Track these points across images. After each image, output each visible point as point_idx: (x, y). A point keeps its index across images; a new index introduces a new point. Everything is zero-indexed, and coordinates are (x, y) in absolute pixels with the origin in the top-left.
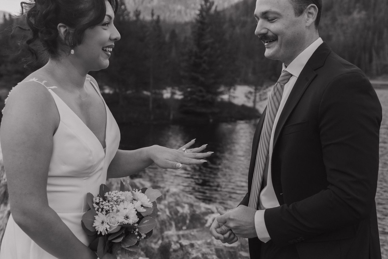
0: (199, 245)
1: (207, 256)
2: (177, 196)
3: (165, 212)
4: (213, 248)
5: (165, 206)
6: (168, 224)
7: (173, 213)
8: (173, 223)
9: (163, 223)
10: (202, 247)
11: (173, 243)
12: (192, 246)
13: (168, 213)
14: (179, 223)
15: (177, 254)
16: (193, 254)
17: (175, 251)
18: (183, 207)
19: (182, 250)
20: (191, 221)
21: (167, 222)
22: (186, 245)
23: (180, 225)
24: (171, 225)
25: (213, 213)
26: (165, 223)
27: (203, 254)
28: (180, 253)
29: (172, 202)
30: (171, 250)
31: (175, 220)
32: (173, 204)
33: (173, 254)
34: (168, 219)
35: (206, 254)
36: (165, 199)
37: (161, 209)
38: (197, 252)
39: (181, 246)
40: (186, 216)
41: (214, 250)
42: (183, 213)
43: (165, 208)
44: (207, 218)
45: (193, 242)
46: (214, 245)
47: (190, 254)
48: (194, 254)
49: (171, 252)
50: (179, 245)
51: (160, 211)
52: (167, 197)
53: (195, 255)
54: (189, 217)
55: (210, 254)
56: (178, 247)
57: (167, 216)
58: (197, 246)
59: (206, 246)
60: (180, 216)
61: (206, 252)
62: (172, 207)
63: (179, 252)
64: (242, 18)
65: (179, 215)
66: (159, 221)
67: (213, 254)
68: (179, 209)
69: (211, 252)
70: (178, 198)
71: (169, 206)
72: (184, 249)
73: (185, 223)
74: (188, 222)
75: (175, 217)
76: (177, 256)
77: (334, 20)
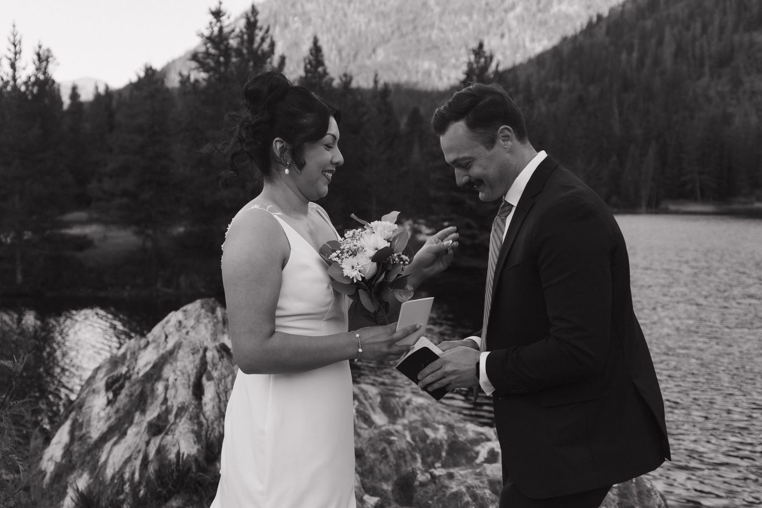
0: (461, 475)
1: (475, 489)
2: (424, 411)
3: (404, 436)
4: (485, 479)
5: (404, 426)
6: (409, 457)
7: (417, 439)
8: (418, 456)
9: (400, 455)
10: (466, 478)
11: (418, 472)
12: (451, 476)
13: (409, 439)
14: (429, 456)
15: (425, 489)
16: (452, 488)
17: (422, 484)
18: (435, 430)
19: (435, 483)
20: (448, 453)
21: (407, 452)
22: (440, 476)
23: (429, 460)
24: (414, 459)
25: (488, 440)
26: (405, 456)
27: (468, 488)
28: (432, 487)
29: (415, 421)
30: (417, 483)
31: (421, 451)
32: (418, 425)
33: (418, 489)
34: (410, 448)
35: (473, 487)
36: (403, 416)
37: (397, 431)
38: (458, 485)
39: (433, 477)
40: (442, 444)
41: (486, 482)
42: (435, 440)
43: (405, 429)
44: (478, 448)
45: (452, 470)
46: (488, 476)
47: (447, 487)
48: (454, 487)
49: (417, 486)
50: (429, 476)
51: (395, 434)
52: (407, 412)
53: (455, 489)
54: (446, 447)
55: (480, 487)
56: (427, 478)
57: (408, 442)
58: (460, 478)
59: (474, 476)
60: (431, 444)
61: (473, 485)
62: (416, 428)
63: (429, 487)
64: (551, 84)
65: (428, 442)
66: (393, 452)
67: (485, 488)
68: (428, 431)
69: (481, 485)
70: (427, 415)
71: (411, 427)
72: (437, 481)
73: (439, 457)
74: (444, 454)
75: (421, 445)
76: (427, 492)
77: (737, 83)
